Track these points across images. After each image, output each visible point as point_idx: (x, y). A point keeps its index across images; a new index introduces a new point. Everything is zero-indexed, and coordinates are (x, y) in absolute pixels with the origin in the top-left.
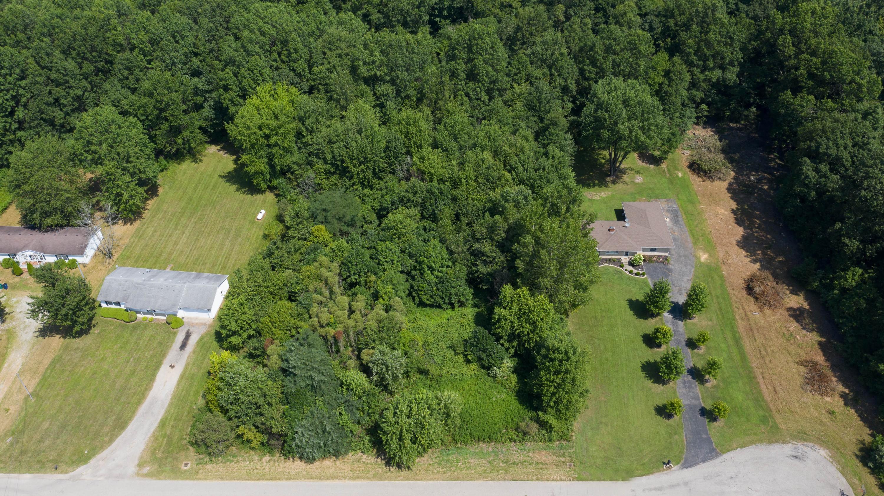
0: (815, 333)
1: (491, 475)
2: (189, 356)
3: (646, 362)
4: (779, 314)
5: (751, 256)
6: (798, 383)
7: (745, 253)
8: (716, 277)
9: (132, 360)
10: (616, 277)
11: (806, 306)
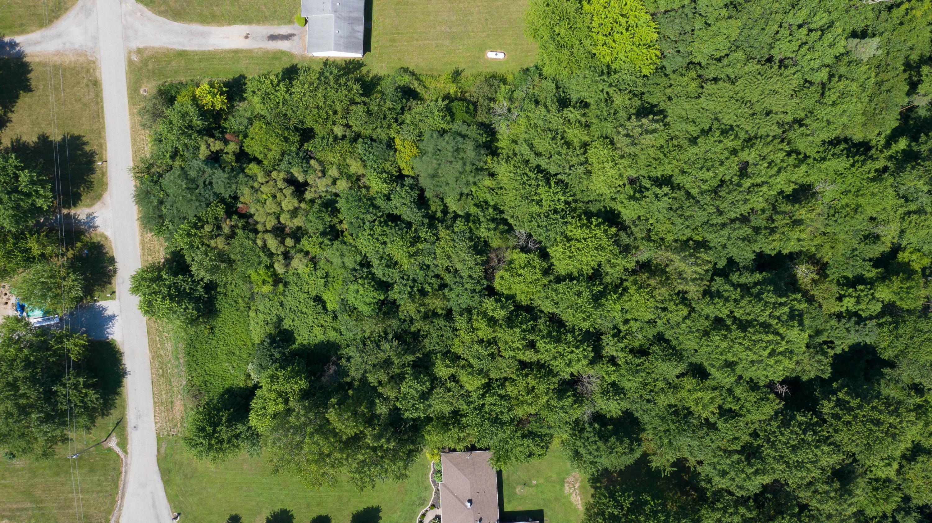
1: (156, 362)
2: (260, 48)
3: (292, 515)
10: (414, 498)
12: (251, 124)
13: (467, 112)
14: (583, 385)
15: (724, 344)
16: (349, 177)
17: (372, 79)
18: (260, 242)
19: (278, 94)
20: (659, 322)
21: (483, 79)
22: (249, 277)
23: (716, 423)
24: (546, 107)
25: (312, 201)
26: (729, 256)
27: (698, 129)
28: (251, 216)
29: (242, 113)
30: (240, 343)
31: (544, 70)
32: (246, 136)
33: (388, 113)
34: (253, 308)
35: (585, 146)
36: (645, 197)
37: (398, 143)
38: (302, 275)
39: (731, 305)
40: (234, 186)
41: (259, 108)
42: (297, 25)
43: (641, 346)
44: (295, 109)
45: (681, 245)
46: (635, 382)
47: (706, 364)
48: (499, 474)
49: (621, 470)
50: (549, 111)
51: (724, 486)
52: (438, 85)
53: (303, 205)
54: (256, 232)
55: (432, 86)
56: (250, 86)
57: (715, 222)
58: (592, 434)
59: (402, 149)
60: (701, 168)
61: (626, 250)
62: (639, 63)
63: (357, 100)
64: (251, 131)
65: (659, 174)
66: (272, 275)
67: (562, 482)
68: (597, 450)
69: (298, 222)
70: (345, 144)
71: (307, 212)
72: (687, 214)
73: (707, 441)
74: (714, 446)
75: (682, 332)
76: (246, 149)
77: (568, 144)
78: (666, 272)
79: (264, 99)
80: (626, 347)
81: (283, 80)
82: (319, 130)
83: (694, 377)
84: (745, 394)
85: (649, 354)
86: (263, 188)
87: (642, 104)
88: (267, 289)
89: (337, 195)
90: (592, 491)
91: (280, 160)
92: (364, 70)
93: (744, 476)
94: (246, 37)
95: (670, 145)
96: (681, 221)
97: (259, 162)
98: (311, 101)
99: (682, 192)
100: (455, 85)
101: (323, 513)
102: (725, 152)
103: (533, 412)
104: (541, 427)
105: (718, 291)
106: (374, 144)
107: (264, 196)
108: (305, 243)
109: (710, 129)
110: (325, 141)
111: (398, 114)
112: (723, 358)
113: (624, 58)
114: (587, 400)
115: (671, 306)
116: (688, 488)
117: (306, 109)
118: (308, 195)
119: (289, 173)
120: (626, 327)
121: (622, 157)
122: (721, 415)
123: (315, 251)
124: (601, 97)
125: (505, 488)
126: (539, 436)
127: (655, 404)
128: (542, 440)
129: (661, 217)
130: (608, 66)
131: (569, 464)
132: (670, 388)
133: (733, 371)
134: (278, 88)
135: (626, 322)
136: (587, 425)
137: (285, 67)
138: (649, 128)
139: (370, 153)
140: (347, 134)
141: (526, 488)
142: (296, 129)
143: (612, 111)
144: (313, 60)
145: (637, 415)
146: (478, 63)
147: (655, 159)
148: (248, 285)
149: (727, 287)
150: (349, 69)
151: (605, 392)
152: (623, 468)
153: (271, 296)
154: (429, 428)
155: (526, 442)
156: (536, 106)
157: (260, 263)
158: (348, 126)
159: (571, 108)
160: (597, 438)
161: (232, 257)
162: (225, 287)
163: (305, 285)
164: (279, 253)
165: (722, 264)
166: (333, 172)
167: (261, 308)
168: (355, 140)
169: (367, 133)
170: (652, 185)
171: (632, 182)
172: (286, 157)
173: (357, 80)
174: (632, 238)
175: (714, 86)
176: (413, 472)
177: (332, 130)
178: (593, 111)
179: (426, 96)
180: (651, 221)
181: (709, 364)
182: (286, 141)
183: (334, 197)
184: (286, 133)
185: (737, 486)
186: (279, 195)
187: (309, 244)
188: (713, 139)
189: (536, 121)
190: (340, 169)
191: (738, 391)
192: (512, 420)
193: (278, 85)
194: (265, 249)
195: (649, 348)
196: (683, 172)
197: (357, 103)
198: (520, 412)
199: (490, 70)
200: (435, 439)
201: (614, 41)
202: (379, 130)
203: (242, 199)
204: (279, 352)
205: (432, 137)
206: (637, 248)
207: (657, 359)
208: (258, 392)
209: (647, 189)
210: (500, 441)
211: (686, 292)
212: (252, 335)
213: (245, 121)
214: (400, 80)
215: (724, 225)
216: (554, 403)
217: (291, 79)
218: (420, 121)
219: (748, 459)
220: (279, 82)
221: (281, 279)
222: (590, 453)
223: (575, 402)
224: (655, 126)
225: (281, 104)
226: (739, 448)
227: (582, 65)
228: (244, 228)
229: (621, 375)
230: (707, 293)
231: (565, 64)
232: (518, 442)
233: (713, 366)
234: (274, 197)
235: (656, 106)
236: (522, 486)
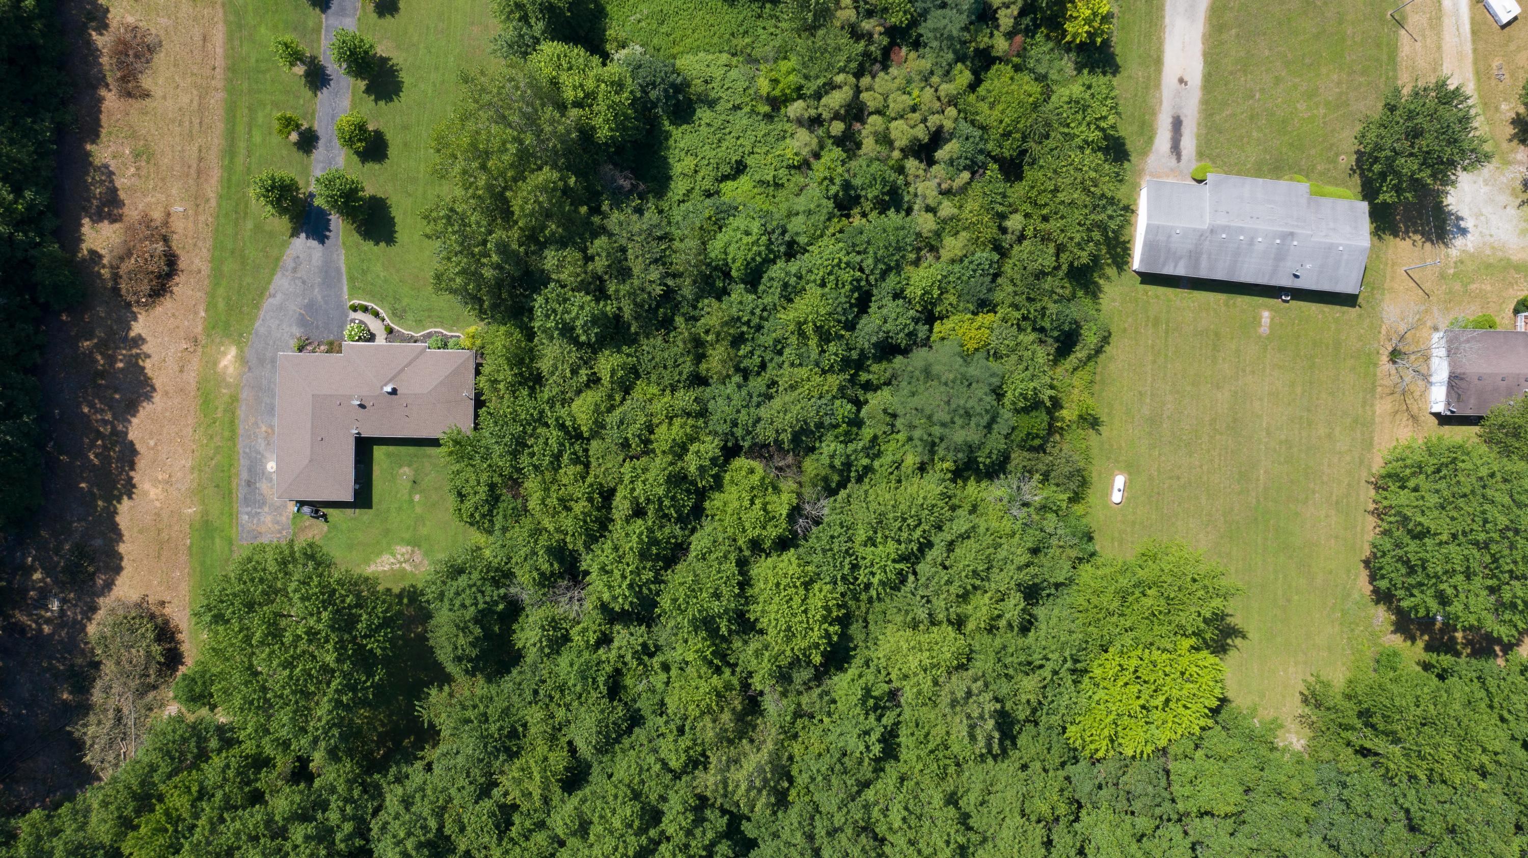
0: (97, 162)
2: (1161, 103)
3: (391, 100)
4: (140, 207)
5: (138, 356)
6: (162, 55)
7: (148, 365)
8: (221, 305)
9: (1257, 96)
10: (405, 301)
11: (86, 221)
12: (1036, 79)
13: (1028, 434)
14: (568, 589)
15: (617, 823)
16: (938, 234)
17: (1096, 283)
18: (840, 78)
19: (1083, 128)
20: (661, 721)
21: (1082, 464)
22: (785, 58)
23: (490, 797)
24: (1027, 565)
25: (901, 170)
26: (759, 841)
27: (971, 809)
28: (885, 68)
29: (1057, 64)
30: (678, 34)
31: (1088, 567)
32: (1017, 68)
33: (1038, 306)
34: (734, 61)
35: (959, 623)
36: (867, 714)
37: (986, 318)
38: (782, 144)
39: (680, 839)
40: (935, 44)
41: (1061, 94)
42: (1194, 165)
43: (625, 687)
44: (1055, 152)
45: (784, 767)
46: (569, 673)
47: (587, 790)
48: (434, 443)
49: (427, 639)
50: (1020, 569)
51: (388, 803)
52: (1076, 391)
53: (896, 154)
54: (858, 75)
55: (1076, 381)
56: (1100, 81)
57: (818, 823)
58: (488, 599)
59: (975, 325)
60: (906, 808)
61: (783, 677)
62: (1087, 721)
63: (1064, 257)
64: (1025, 78)
65: (902, 739)
66: (785, 95)
67: (415, 543)
68: (463, 606)
69: (869, 145)
70: (991, 232)
71: (884, 161)
72: (834, 781)
73: (462, 781)
74: (453, 792)
75: (642, 755)
76: (996, 67)
77: (964, 597)
78: (740, 739)
79: (1077, 102)
80: (625, 664)
81: (1106, 137)
82: (1018, 191)
83: (567, 769)
84: (535, 849)
85: (612, 700)
86: (929, 92)
87: (1019, 722)
88: (764, 85)
89: (909, 211)
90: (396, 590)
91: (973, 123)
92: (1111, 271)
93: (402, 835)
94: (1181, 81)
95: (948, 762)
96: (823, 769)
97: (973, 87)
98: (1068, 181)
99: (869, 775)
100: (1075, 418)
101: (392, 152)
102: (931, 850)
103: (531, 505)
104: (505, 517)
105: (705, 820)
106: (989, 278)
107: (916, 93)
108: (834, 153)
109: (969, 828)
110: (999, 199)
111: (1035, 321)
112: (596, 819)
113: (1096, 698)
114: (544, 594)
115: (685, 742)
116: (390, 744)
117: (1055, 171)
118: (912, 164)
119: (952, 135)
120: (656, 666)
121: (936, 683)
122: (502, 807)
123: (820, 168)
124: (1036, 656)
125: (412, 450)
126: (490, 511)
127: (530, 703)
128: (483, 516)
129: (832, 737)
130: (1086, 671)
131: (442, 556)
132: (554, 727)
133: (574, 834)
134: (1093, 127)
135: (666, 667)
136: (502, 591)
137: (1127, 142)
138: (978, 731)
139: (974, 271)
140: (1009, 236)
141: (409, 484)
142: (1024, 152)
143: (1011, 672)
144: (1135, 188)
145: (515, 672)
146: (1108, 459)
147: (928, 734)
148: (772, 54)
149: (710, 835)
150: (1115, 247)
151: (554, 623)
152: (431, 643)
153: (751, 91)
154: (517, 335)
155: (483, 490)
156: (1029, 549)
157: (807, 77)
158: (1021, 238)
159: (1022, 605)
160: (481, 606)
161: (821, 32)
162: (771, 16)
163: (765, 149)
164: (820, 110)
165: (748, 829)
166: (947, 209)
167: (733, 74)
168: (997, 247)
169: (1007, 268)
170: (885, 727)
171: (893, 695)
172: (978, 133)
173: (1095, 259)
174: (802, 689)
175: (1038, 840)
176: (448, 302)
177: (1016, 211)
178: (1014, 641)
179: (1059, 370)
180: (826, 720)
181: (585, 796)
182: (1003, 135)
183: (905, 206)
184: (1018, 136)
185: (387, 823)
186: (917, 116)
187: (832, 161)
188: (952, 832)
189: (1005, 547)
190: (951, 219)
191: (540, 838)
192: (519, 470)
193: (1098, 127)
194: (831, 86)
195: (620, 700)
196: (902, 779)
197: (1057, 256)
198: (532, 485)
199: (1094, 477)
200: (499, 344)
201: (1126, 684)
202: (1010, 289)
203: (913, 55)
204: (658, 99)
205: (993, 375)
206: (784, 694)
207: (602, 711)
208: (596, 60)
209: (879, 719)
210: (488, 449)
211: (705, 769)
212: (690, 56)
213: (1041, 70)
214: (1090, 329)
215: (811, 837)
216: (543, 541)
217: (1106, 150)
218: (1021, 358)
219: (429, 844)
220: (1103, 130)
221: (779, 109)
222: (458, 594)
223: (542, 574)
224: (981, 742)
225: (1066, 130)
226: (447, 831)
227: (1091, 628)
228: (866, 54)
229: (580, 652)
230: (703, 801)
231: (1095, 600)
232: (484, 477)
233: (584, 801)
234: (914, 109)
235: (1014, 744)
236: (412, 478)
